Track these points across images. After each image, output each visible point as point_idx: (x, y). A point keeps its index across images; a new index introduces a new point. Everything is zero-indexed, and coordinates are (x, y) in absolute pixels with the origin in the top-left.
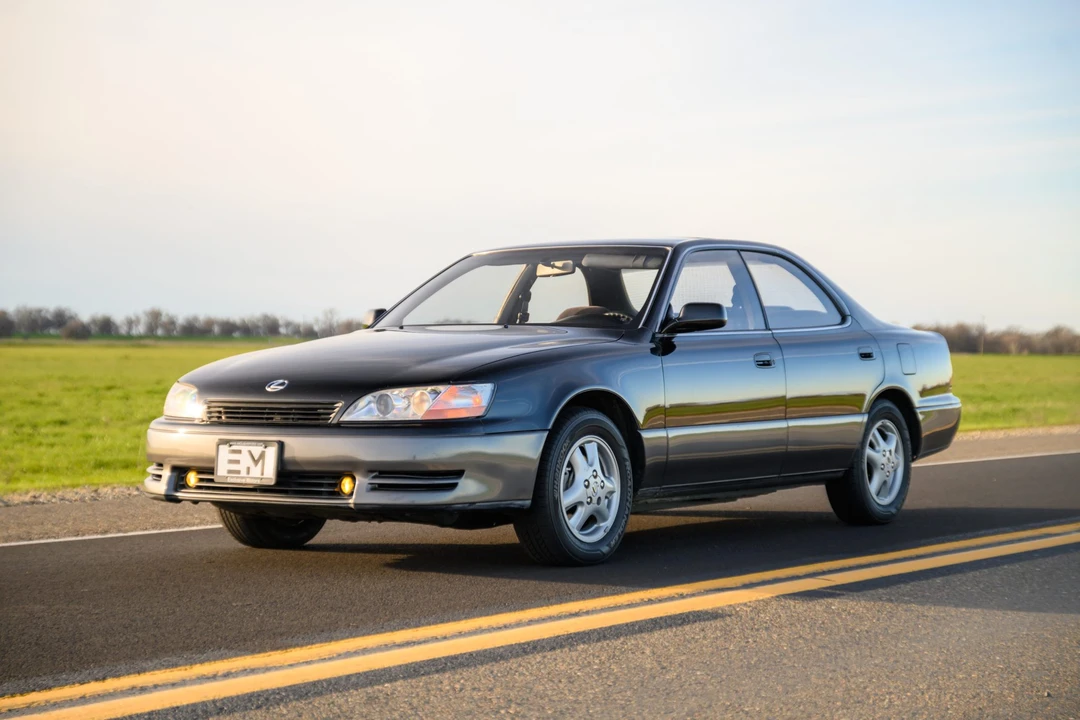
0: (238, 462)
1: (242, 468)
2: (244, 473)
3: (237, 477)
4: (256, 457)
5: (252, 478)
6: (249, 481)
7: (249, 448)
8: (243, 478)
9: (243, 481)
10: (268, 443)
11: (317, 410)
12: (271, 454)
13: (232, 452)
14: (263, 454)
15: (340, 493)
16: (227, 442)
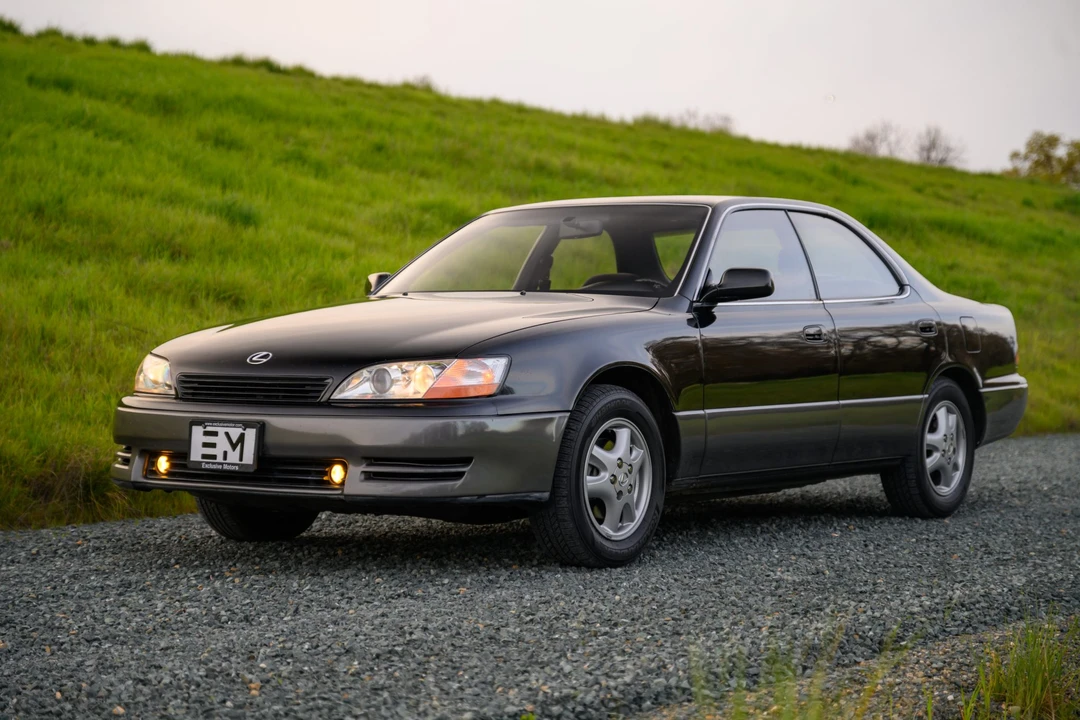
0: (213, 445)
1: (218, 452)
2: (220, 459)
3: (213, 463)
4: (234, 441)
5: (229, 464)
6: (226, 467)
7: (227, 430)
8: (219, 464)
9: (220, 467)
10: (247, 425)
11: (304, 386)
12: (251, 435)
13: (206, 433)
14: (242, 436)
15: (330, 482)
16: (201, 422)
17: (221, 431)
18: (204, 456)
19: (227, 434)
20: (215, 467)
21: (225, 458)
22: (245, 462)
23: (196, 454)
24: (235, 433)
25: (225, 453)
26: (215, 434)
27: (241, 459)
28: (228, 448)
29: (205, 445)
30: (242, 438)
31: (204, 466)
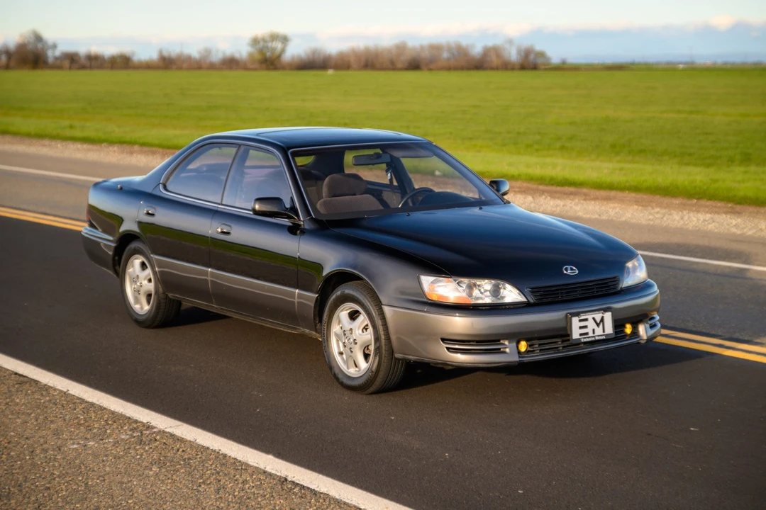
0: (586, 327)
1: (589, 330)
2: (591, 334)
3: (588, 337)
4: (598, 322)
5: (598, 336)
6: (597, 338)
7: (593, 316)
8: (592, 337)
9: (593, 339)
10: (605, 310)
11: (607, 283)
12: (608, 317)
13: (581, 321)
14: (602, 318)
15: (626, 335)
16: (577, 314)
17: (590, 317)
18: (581, 335)
19: (594, 319)
20: (590, 339)
21: (594, 333)
22: (607, 332)
23: (576, 334)
24: (598, 316)
25: (594, 330)
26: (586, 320)
27: (604, 331)
28: (595, 326)
29: (581, 328)
30: (602, 320)
31: (582, 340)
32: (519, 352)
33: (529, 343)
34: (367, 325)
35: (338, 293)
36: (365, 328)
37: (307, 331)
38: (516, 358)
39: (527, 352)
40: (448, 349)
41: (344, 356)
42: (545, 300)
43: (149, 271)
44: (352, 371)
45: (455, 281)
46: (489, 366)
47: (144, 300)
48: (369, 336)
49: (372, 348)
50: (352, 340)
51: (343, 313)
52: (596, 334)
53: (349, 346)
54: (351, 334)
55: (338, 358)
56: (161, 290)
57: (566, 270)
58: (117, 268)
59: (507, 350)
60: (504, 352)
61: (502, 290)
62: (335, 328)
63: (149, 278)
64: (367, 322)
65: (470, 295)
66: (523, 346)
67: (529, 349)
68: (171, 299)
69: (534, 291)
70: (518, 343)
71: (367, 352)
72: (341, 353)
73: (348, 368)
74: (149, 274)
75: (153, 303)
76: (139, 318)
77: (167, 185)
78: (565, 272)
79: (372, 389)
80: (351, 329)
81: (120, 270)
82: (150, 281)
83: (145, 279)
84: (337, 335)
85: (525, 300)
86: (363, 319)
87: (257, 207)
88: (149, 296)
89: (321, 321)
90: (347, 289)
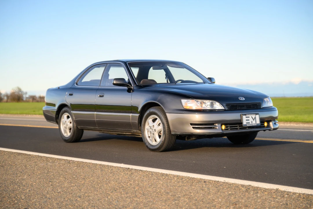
0: (249, 120)
1: (250, 121)
2: (251, 123)
3: (250, 124)
4: (254, 118)
6: (253, 125)
8: (251, 124)
9: (252, 125)
10: (256, 114)
11: (256, 104)
12: (258, 117)
13: (246, 117)
14: (255, 117)
15: (264, 126)
16: (245, 115)
17: (250, 116)
18: (247, 123)
19: (252, 117)
20: (251, 125)
21: (252, 123)
22: (257, 123)
23: (245, 123)
24: (254, 116)
25: (252, 122)
26: (249, 117)
27: (256, 122)
28: (252, 120)
29: (247, 120)
31: (247, 125)
32: (222, 130)
33: (226, 126)
34: (160, 123)
35: (148, 112)
36: (159, 125)
37: (135, 131)
38: (221, 131)
39: (225, 129)
40: (193, 128)
41: (151, 138)
42: (232, 109)
43: (70, 119)
44: (154, 143)
45: (196, 101)
46: (210, 134)
47: (68, 131)
48: (161, 127)
49: (162, 132)
50: (154, 130)
51: (150, 120)
52: (253, 123)
53: (152, 133)
54: (153, 127)
55: (148, 139)
56: (75, 126)
57: (240, 98)
58: (57, 120)
59: (217, 128)
60: (216, 129)
61: (214, 105)
62: (147, 127)
63: (70, 122)
64: (160, 122)
65: (202, 106)
66: (223, 127)
67: (226, 128)
68: (79, 129)
69: (227, 105)
70: (221, 125)
71: (160, 134)
72: (149, 137)
73: (152, 142)
74: (71, 120)
75: (72, 132)
76: (67, 139)
77: (78, 83)
78: (240, 99)
79: (162, 149)
80: (153, 125)
81: (58, 121)
82: (71, 123)
83: (69, 122)
84: (147, 129)
85: (224, 109)
86: (158, 121)
87: (115, 82)
88: (70, 129)
89: (141, 126)
90: (152, 110)
